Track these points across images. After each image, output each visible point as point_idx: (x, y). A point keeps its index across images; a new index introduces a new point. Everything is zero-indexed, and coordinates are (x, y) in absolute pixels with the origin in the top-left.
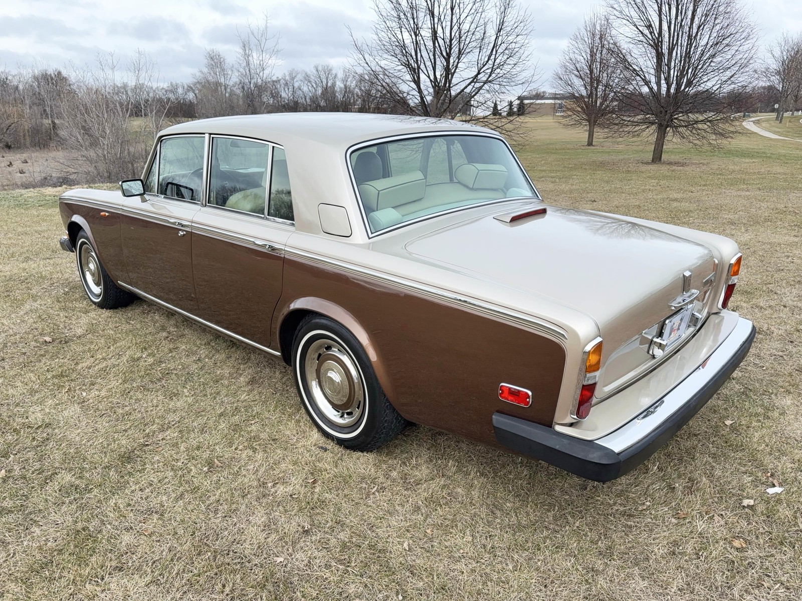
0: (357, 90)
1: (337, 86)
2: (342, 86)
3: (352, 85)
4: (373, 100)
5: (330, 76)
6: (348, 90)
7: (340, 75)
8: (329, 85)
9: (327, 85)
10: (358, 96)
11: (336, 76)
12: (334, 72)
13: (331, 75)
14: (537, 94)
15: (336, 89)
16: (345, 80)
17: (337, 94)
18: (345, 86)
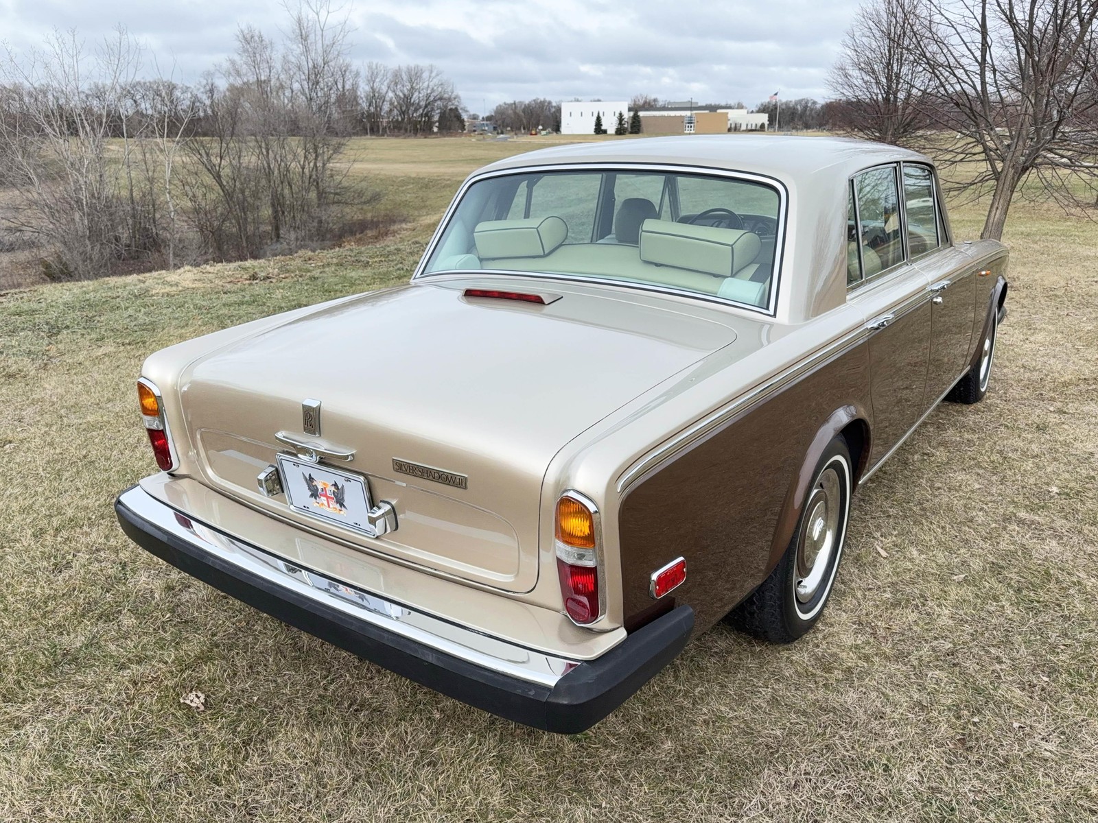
0: (391, 94)
1: (361, 89)
2: (367, 88)
3: (383, 87)
4: (416, 110)
5: (347, 73)
6: (377, 95)
7: (364, 73)
8: (347, 87)
9: (344, 87)
10: (391, 104)
11: (357, 74)
12: (354, 68)
13: (350, 72)
14: (645, 102)
15: (359, 93)
16: (371, 80)
17: (361, 101)
18: (372, 88)
